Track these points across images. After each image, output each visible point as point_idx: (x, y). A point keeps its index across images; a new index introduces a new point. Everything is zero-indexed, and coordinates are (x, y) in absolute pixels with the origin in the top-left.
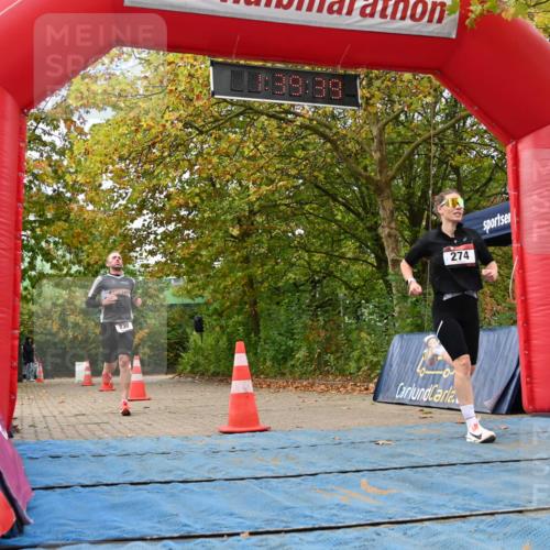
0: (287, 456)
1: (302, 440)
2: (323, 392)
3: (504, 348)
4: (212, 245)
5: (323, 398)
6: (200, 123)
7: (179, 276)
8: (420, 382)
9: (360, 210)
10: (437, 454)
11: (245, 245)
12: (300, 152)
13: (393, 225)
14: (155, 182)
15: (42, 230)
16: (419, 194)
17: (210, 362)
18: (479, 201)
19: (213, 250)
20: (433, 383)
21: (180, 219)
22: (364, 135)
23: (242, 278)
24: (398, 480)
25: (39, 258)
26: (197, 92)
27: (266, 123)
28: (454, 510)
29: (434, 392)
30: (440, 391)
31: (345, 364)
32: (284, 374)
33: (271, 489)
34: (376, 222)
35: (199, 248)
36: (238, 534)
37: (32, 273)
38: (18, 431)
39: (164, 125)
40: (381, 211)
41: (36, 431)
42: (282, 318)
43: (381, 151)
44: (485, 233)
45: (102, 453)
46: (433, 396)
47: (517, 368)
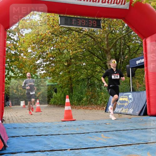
0: (81, 128)
1: (85, 123)
2: (91, 109)
3: (142, 96)
5: (91, 111)
6: (56, 33)
7: (50, 77)
8: (118, 107)
9: (101, 58)
10: (123, 127)
11: (69, 68)
12: (84, 41)
14: (43, 50)
15: (11, 64)
16: (118, 54)
17: (59, 101)
18: (135, 56)
19: (60, 69)
20: (122, 107)
21: (50, 60)
22: (102, 37)
23: (68, 77)
24: (112, 134)
25: (10, 72)
26: (55, 24)
27: (75, 33)
29: (122, 109)
30: (124, 109)
31: (97, 102)
32: (80, 105)
33: (76, 137)
34: (106, 62)
35: (56, 69)
36: (67, 150)
37: (9, 76)
38: (4, 121)
39: (46, 34)
40: (107, 59)
41: (9, 121)
42: (79, 89)
43: (107, 41)
44: (137, 65)
45: (28, 127)
46: (122, 111)
47: (146, 103)
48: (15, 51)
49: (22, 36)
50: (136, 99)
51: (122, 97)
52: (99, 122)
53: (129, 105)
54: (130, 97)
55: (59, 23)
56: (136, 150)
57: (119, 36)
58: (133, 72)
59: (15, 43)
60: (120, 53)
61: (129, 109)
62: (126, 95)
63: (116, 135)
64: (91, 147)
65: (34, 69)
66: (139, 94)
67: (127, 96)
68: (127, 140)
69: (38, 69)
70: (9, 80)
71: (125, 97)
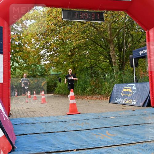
0: (86, 123)
1: (90, 117)
2: (95, 100)
3: (146, 88)
4: (63, 58)
5: (95, 102)
6: (59, 24)
7: (54, 67)
8: (122, 97)
9: (105, 47)
10: (127, 121)
11: (72, 58)
12: (87, 31)
13: (114, 52)
14: (47, 40)
15: (16, 55)
16: (121, 42)
17: (63, 91)
19: (63, 60)
20: (126, 98)
21: (54, 51)
22: (105, 27)
23: (72, 67)
24: (117, 131)
25: (15, 62)
26: (58, 16)
27: (78, 23)
28: (132, 141)
29: (126, 100)
30: (128, 100)
31: (101, 91)
32: (84, 94)
33: (81, 134)
34: (109, 51)
35: (59, 59)
36: (73, 150)
37: (13, 67)
38: (11, 115)
39: (49, 26)
40: (110, 48)
41: (16, 115)
42: (83, 79)
43: (110, 31)
44: (140, 55)
45: (35, 122)
46: (126, 102)
47: (149, 94)
48: (19, 42)
49: (26, 27)
50: (139, 90)
51: (125, 88)
52: (103, 116)
53: (133, 96)
54: (134, 88)
55: (62, 17)
56: (140, 150)
58: (136, 62)
59: (19, 34)
60: (123, 42)
61: (132, 100)
62: (129, 86)
63: (120, 132)
64: (96, 147)
65: (39, 59)
66: (142, 85)
67: (131, 87)
68: (131, 138)
69: (42, 59)
70: (14, 70)
71: (129, 88)
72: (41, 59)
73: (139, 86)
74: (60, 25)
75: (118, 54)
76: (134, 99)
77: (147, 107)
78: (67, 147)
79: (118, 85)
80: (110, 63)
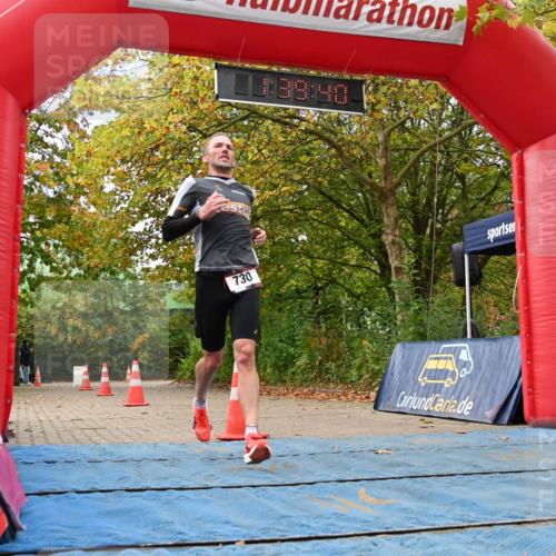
1: (301, 448)
2: (323, 399)
3: (506, 358)
5: (324, 406)
6: (203, 126)
7: (179, 280)
8: (421, 391)
9: (364, 217)
10: (437, 464)
12: (304, 157)
13: (397, 232)
14: (157, 185)
15: (42, 233)
16: (424, 202)
18: (485, 210)
20: (435, 393)
22: (369, 141)
24: (396, 490)
25: (39, 260)
26: (201, 94)
27: (271, 127)
28: (451, 521)
29: (436, 402)
30: (442, 400)
31: (346, 372)
34: (379, 229)
36: (233, 543)
37: (33, 276)
38: (13, 435)
39: (168, 128)
40: (385, 219)
41: (31, 436)
42: (284, 325)
43: (386, 158)
44: (489, 242)
45: (98, 458)
46: (433, 406)
47: (519, 378)
50: (484, 365)
51: (434, 356)
52: (351, 446)
53: (461, 384)
54: (464, 356)
55: (216, 92)
56: (479, 548)
57: (427, 139)
58: (476, 267)
59: (57, 159)
60: (429, 201)
61: (458, 399)
62: (448, 351)
64: (320, 534)
65: (125, 252)
66: (494, 346)
67: (454, 353)
68: (448, 511)
69: (139, 253)
70: (32, 290)
71: (445, 358)
72: (133, 252)
73: (484, 352)
74: (207, 129)
75: (411, 241)
76: (463, 396)
77: (508, 424)
78: (211, 533)
79: (407, 345)
80: (382, 275)
